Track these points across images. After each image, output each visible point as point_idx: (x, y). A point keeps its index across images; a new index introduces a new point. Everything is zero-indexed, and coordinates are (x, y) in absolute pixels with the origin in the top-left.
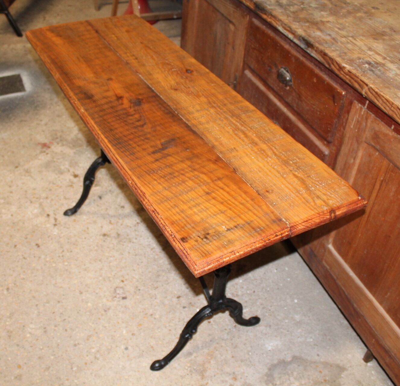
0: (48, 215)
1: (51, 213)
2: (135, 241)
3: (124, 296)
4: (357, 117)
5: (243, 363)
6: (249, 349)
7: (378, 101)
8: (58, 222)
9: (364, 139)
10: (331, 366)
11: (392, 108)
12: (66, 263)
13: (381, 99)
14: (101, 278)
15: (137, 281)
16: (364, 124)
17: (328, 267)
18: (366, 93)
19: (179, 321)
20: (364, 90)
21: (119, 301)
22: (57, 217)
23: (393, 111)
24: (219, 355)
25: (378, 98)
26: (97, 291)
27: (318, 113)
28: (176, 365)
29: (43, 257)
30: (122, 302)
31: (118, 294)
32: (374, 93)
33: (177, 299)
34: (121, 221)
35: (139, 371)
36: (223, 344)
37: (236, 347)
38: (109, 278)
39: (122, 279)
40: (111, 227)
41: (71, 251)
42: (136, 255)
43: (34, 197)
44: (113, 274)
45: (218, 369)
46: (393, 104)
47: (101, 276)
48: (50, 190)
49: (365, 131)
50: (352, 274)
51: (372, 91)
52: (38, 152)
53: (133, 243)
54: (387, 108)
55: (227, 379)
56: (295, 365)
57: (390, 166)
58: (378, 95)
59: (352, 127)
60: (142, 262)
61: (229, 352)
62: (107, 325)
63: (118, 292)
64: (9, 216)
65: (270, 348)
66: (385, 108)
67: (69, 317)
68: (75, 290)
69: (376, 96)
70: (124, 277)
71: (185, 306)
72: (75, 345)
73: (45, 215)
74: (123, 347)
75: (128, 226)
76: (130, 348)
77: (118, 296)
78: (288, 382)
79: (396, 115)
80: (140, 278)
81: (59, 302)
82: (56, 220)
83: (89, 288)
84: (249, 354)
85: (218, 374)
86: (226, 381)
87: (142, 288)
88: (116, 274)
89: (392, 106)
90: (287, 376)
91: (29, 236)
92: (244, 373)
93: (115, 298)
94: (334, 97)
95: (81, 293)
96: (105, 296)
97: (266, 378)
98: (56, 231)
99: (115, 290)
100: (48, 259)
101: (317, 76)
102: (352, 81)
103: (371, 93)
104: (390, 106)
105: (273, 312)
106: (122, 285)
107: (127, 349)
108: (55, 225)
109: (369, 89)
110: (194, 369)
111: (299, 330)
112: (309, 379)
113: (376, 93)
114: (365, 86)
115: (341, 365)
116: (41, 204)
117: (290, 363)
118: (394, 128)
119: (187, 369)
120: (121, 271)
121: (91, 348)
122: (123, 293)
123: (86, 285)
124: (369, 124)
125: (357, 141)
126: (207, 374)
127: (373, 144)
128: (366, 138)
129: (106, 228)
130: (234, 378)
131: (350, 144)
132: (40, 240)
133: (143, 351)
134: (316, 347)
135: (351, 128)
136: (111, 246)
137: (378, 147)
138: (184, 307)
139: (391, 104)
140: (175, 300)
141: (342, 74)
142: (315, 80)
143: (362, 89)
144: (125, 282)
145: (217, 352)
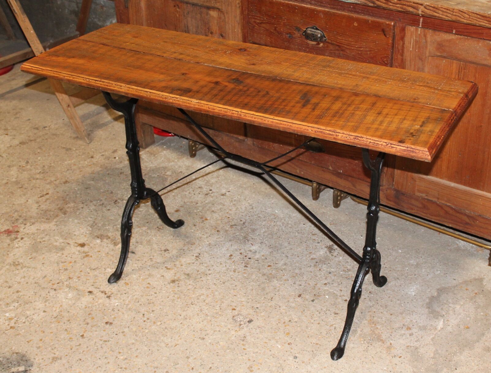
0: (90, 292)
1: (92, 289)
2: (210, 272)
4: (415, 38)
5: (404, 315)
6: (399, 302)
7: (438, 13)
8: (109, 293)
9: (427, 54)
10: (471, 282)
11: (454, 14)
12: (159, 323)
13: (440, 10)
14: (209, 318)
15: (248, 302)
16: (424, 41)
17: (424, 195)
18: (422, 12)
19: (320, 313)
20: (420, 10)
21: (248, 326)
22: (102, 290)
23: (455, 15)
24: (379, 320)
25: (437, 11)
26: (218, 329)
27: (368, 53)
28: (352, 345)
29: (126, 330)
30: (251, 325)
31: (241, 321)
32: (431, 8)
33: (300, 298)
34: (177, 263)
35: (325, 368)
36: (375, 310)
37: (386, 306)
38: (217, 313)
39: (231, 308)
40: (172, 272)
42: (224, 283)
44: (218, 308)
45: (388, 329)
46: (454, 9)
47: (207, 315)
48: (66, 269)
49: (426, 47)
50: (453, 184)
51: (428, 7)
52: (8, 241)
53: (210, 274)
54: (449, 15)
55: (403, 332)
56: (444, 295)
57: (461, 65)
58: (437, 9)
59: (411, 49)
60: (236, 286)
61: (385, 313)
62: (256, 350)
63: (238, 319)
64: (42, 314)
65: (413, 294)
66: (446, 16)
67: (213, 364)
68: (194, 340)
69: (435, 9)
70: (231, 306)
71: (312, 299)
73: (87, 294)
74: (291, 358)
75: (189, 264)
76: (297, 355)
77: (242, 323)
78: (451, 309)
79: (460, 17)
80: (248, 299)
81: (188, 357)
82: (103, 292)
83: (206, 331)
84: (402, 306)
85: (392, 332)
86: (404, 334)
87: (258, 305)
88: (220, 307)
89: (453, 12)
90: (446, 306)
91: (89, 321)
92: (411, 321)
93: (242, 326)
94: (383, 31)
95: (203, 339)
96: (229, 329)
97: (431, 315)
98: (115, 302)
99: (234, 320)
100: (134, 329)
101: (357, 20)
102: (404, 7)
103: (428, 9)
104: (452, 13)
105: (390, 268)
107: (296, 357)
108: (108, 297)
109: (425, 7)
110: (370, 340)
111: (423, 270)
112: (463, 299)
113: (434, 7)
114: (420, 6)
115: (477, 277)
116: (69, 287)
117: (439, 295)
118: (456, 31)
119: (364, 343)
120: (223, 302)
122: (245, 318)
123: (201, 330)
124: (429, 39)
125: (421, 59)
126: (384, 337)
127: (439, 54)
128: (430, 52)
129: (169, 275)
130: (407, 328)
131: (413, 66)
132: (106, 317)
133: (313, 351)
134: (447, 275)
135: (410, 51)
136: (190, 287)
137: (445, 54)
138: (313, 301)
139: (452, 10)
140: (299, 299)
141: (391, 5)
142: (356, 24)
143: (418, 10)
144: (238, 309)
145: (375, 318)
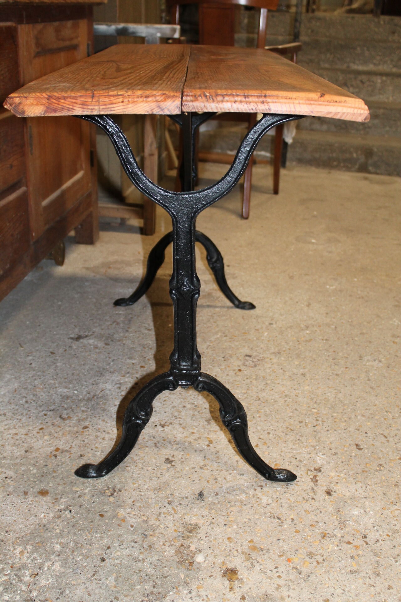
1: (321, 495)
3: (248, 358)
8: (311, 474)
12: (315, 410)
26: (281, 371)
30: (253, 354)
31: (253, 362)
41: (301, 422)
43: (357, 547)
48: (311, 555)
62: (283, 343)
63: (252, 364)
73: (335, 494)
77: (254, 360)
80: (214, 367)
82: (315, 480)
91: (375, 466)
93: (260, 359)
98: (320, 460)
100: (344, 424)
106: (242, 368)
108: (319, 470)
121: (310, 334)
122: (247, 360)
132: (353, 454)
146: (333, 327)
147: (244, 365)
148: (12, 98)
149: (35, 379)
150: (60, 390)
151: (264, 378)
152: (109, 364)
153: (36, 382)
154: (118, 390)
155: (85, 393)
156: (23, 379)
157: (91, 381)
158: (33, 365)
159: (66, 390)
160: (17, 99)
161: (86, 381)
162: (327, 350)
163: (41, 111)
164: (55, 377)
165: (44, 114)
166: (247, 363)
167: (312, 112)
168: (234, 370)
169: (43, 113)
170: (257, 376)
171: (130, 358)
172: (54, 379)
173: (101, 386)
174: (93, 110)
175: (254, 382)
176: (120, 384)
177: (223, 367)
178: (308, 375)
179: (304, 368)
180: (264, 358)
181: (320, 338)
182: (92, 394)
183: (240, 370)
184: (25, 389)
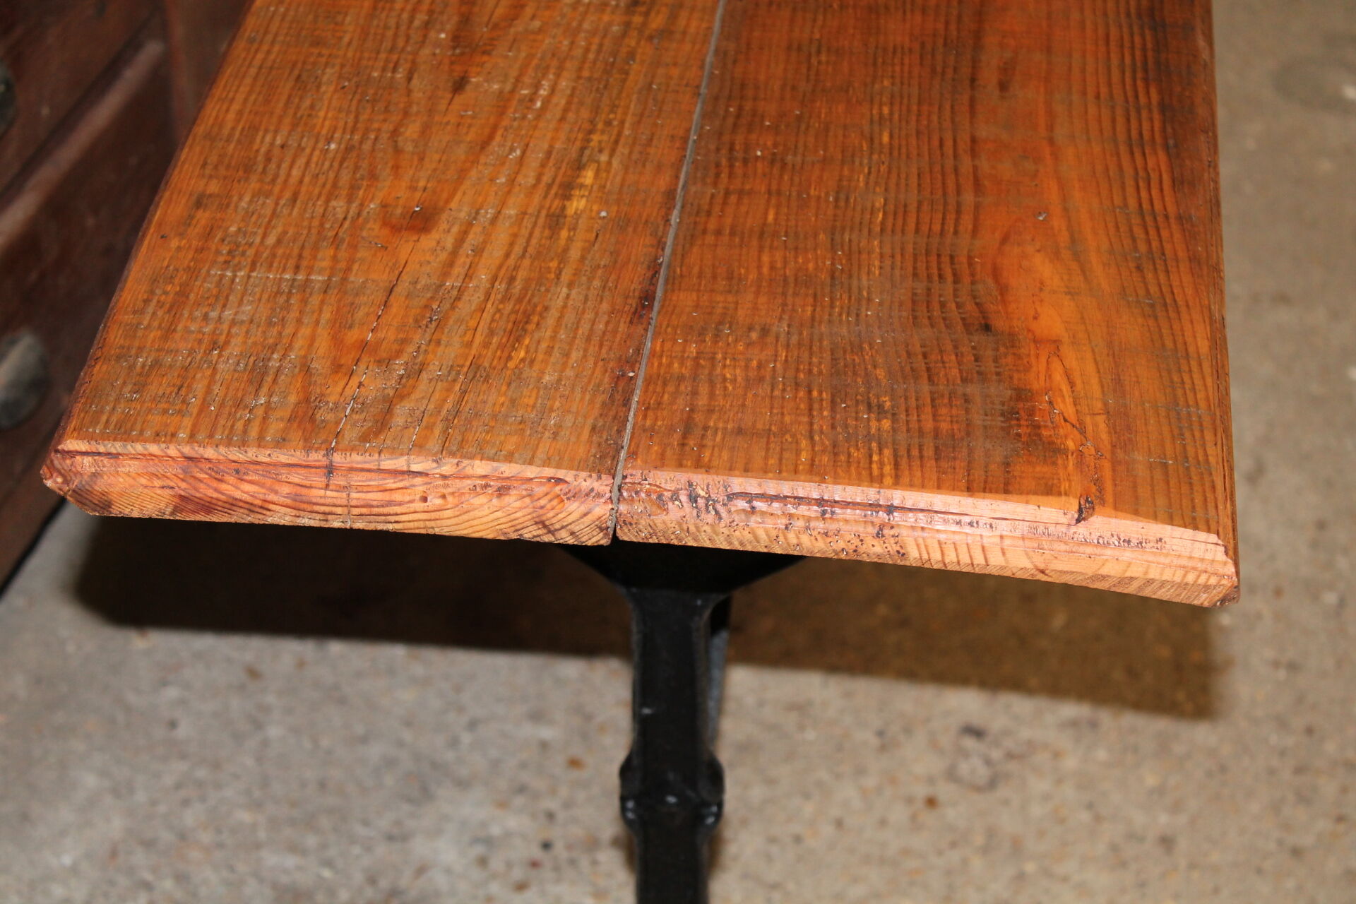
3: (969, 743)
14: (1030, 867)
15: (860, 771)
21: (1006, 733)
26: (1085, 816)
38: (985, 850)
39: (928, 818)
44: (954, 856)
47: (1021, 877)
60: (772, 840)
63: (983, 773)
67: (1272, 772)
68: (1192, 866)
70: (914, 817)
72: (1293, 667)
77: (996, 754)
80: (838, 776)
81: (1296, 852)
83: (1114, 848)
87: (864, 735)
88: (940, 853)
93: (1016, 749)
95: (1167, 842)
96: (1059, 781)
99: (992, 784)
106: (944, 791)
120: (906, 852)
122: (965, 754)
123: (1123, 864)
144: (921, 791)
146: (1330, 598)
147: (951, 775)
148: (72, 454)
149: (186, 803)
150: (271, 859)
151: (1017, 847)
152: (454, 743)
153: (190, 817)
154: (476, 874)
155: (358, 877)
156: (141, 797)
157: (385, 823)
158: (182, 731)
159: (291, 861)
160: (87, 460)
161: (366, 823)
162: (1282, 724)
163: (162, 506)
164: (257, 794)
165: (172, 514)
166: (964, 768)
167: (1043, 572)
168: (910, 800)
169: (169, 510)
170: (991, 833)
171: (537, 717)
172: (257, 806)
173: (420, 848)
174: (330, 517)
175: (977, 863)
176: (489, 842)
177: (870, 782)
178: (1183, 844)
179: (1176, 808)
180: (1031, 746)
181: (1269, 653)
182: (384, 883)
183: (931, 802)
184: (149, 844)
